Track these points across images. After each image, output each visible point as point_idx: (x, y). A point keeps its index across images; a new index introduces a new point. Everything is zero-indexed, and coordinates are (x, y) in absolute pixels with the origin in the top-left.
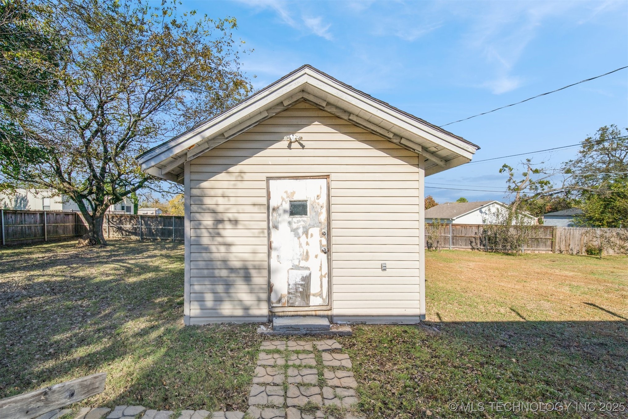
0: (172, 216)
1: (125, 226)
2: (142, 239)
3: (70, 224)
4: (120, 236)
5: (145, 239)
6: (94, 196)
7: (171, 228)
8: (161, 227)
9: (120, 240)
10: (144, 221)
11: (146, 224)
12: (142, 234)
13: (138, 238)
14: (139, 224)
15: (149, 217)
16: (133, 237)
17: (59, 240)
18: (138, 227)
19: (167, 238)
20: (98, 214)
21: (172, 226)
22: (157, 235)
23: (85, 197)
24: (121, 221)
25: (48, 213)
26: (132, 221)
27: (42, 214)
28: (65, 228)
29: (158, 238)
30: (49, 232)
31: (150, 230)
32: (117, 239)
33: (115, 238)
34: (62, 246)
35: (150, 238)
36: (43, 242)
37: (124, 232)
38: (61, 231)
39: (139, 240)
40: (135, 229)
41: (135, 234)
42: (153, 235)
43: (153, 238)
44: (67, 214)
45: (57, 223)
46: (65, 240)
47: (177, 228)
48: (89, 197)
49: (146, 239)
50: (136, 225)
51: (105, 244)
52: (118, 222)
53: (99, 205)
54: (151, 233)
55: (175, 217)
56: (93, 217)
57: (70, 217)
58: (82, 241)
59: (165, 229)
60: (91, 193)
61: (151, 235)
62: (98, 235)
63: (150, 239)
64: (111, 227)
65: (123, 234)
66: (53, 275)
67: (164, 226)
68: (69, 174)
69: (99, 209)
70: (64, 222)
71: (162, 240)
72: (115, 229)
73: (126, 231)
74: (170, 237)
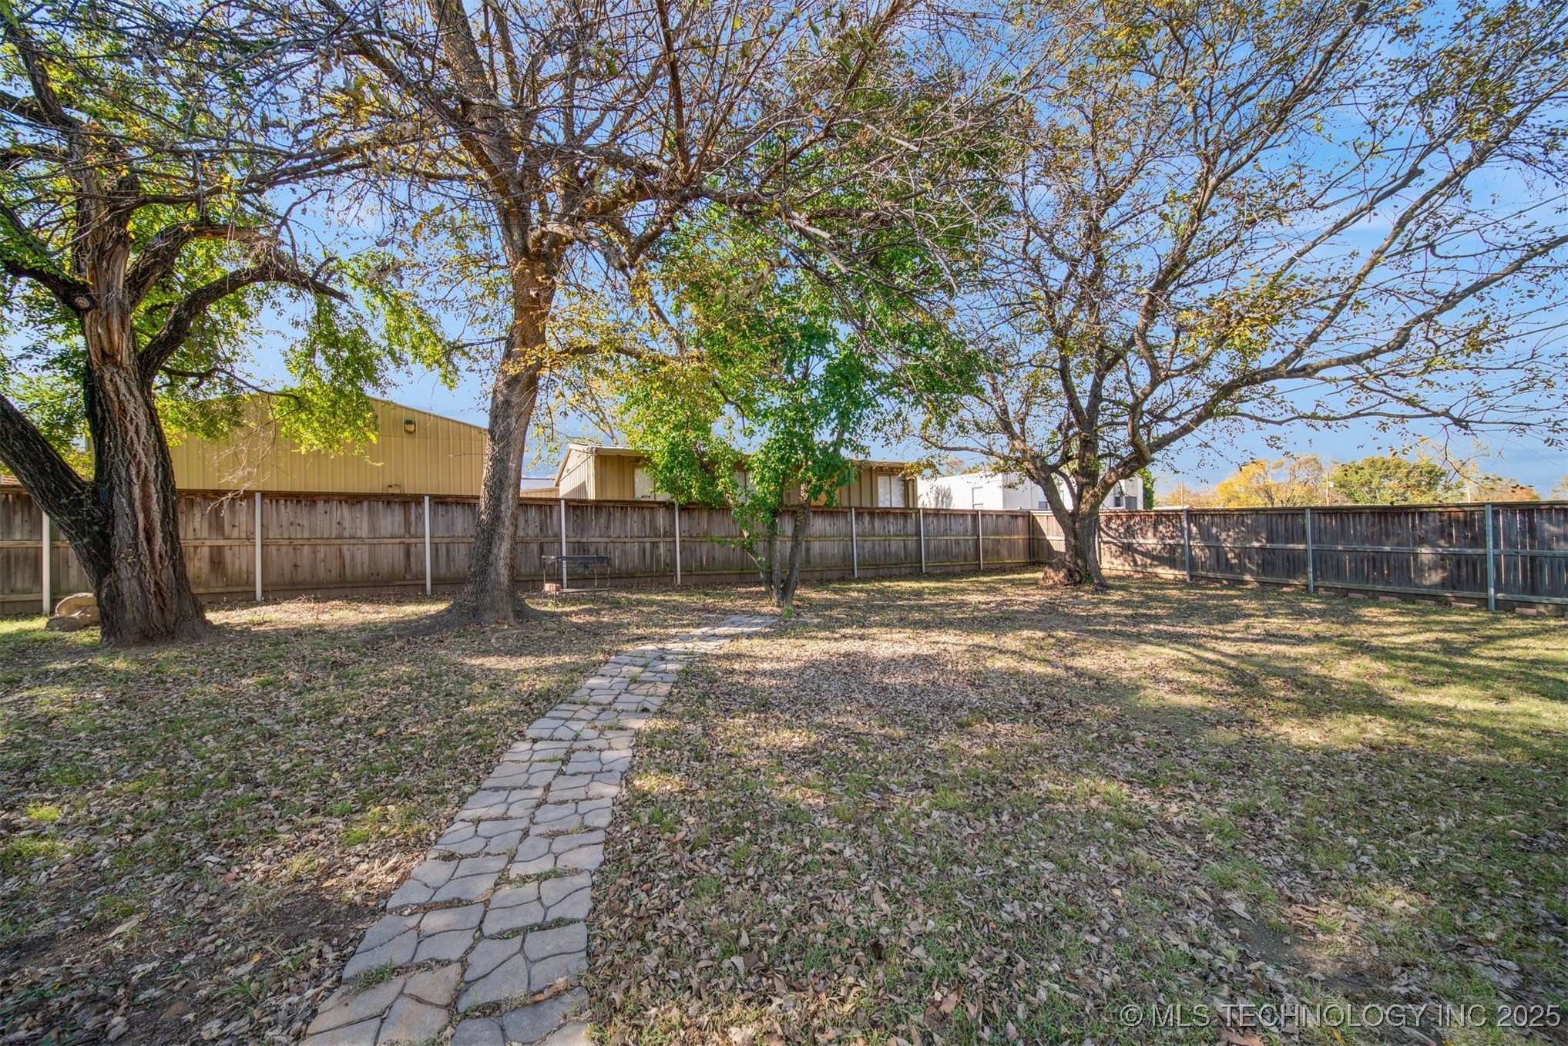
0: (1304, 509)
1: (1141, 541)
2: (1192, 577)
3: (1020, 538)
4: (1127, 567)
5: (1203, 577)
6: (1074, 465)
7: (1301, 547)
8: (1256, 544)
9: (1130, 576)
10: (1199, 526)
11: (1205, 534)
12: (1192, 565)
13: (1181, 574)
14: (1182, 537)
15: (1215, 514)
16: (1166, 573)
17: (1002, 570)
18: (1178, 545)
19: (1283, 580)
20: (1085, 508)
21: (1302, 539)
22: (1244, 569)
23: (1055, 468)
24: (1129, 527)
25: (984, 514)
26: (1161, 528)
27: (975, 515)
28: (1012, 544)
29: (1247, 577)
30: (986, 552)
31: (1219, 554)
32: (1121, 573)
33: (1114, 573)
34: (1012, 582)
35: (1219, 575)
36: (976, 571)
37: (1138, 558)
38: (1004, 552)
39: (1184, 581)
40: (1172, 549)
41: (1171, 563)
42: (1230, 567)
43: (1229, 576)
44: (1014, 516)
45: (998, 534)
46: (1012, 571)
47: (1326, 546)
48: (1064, 469)
49: (1207, 578)
50: (1172, 538)
51: (1103, 586)
52: (1122, 530)
53: (1087, 484)
54: (1223, 561)
55: (1313, 509)
56: (1073, 515)
57: (1020, 521)
58: (1051, 572)
59: (1273, 550)
60: (1066, 458)
61: (1223, 566)
62: (1085, 561)
63: (1219, 581)
64: (1106, 543)
65: (1135, 562)
66: (1021, 655)
67: (1269, 540)
68: (1022, 421)
69: (1087, 496)
70: (1010, 533)
71: (1262, 583)
72: (1114, 548)
73: (1144, 554)
74: (1295, 578)
